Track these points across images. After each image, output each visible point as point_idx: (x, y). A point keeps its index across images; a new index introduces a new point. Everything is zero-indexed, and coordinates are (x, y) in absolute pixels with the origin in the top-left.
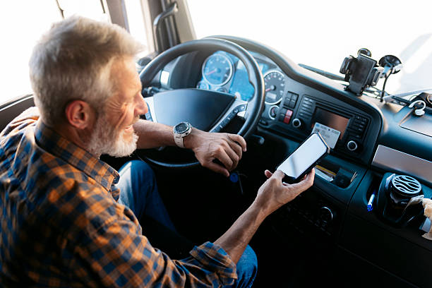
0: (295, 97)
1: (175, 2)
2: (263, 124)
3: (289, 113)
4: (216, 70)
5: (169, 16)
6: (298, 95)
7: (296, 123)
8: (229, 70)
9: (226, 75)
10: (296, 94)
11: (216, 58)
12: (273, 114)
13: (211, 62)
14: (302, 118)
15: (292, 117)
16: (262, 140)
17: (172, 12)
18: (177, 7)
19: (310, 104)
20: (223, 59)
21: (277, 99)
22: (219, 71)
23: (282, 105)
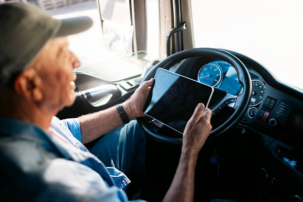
0: (273, 102)
1: (185, 22)
2: (244, 121)
3: (267, 114)
4: (208, 75)
5: (178, 31)
6: (276, 100)
7: (273, 122)
8: (219, 76)
9: (216, 80)
10: (274, 99)
11: (210, 67)
12: (252, 114)
13: (206, 69)
14: (277, 119)
15: (269, 117)
16: (244, 131)
17: (181, 28)
18: (186, 26)
19: (286, 108)
20: (216, 68)
21: (256, 102)
22: (211, 76)
23: (261, 106)
